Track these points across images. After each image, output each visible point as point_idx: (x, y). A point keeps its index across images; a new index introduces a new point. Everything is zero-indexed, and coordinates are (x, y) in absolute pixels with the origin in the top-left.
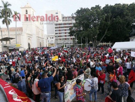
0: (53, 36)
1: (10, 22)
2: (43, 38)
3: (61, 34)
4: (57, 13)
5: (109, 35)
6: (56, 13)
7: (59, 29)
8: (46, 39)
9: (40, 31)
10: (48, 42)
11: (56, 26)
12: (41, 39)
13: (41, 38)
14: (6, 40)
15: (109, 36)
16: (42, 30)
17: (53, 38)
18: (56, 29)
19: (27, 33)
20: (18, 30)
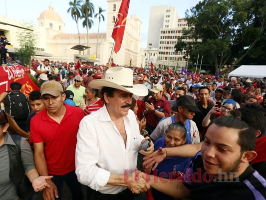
0: (155, 52)
1: (92, 24)
2: (136, 53)
3: (170, 49)
4: (169, 11)
5: (254, 55)
6: (167, 11)
7: (167, 40)
8: (142, 56)
9: (132, 41)
10: (144, 61)
11: (163, 35)
12: (132, 54)
13: (134, 52)
14: (80, 49)
15: (253, 57)
16: (137, 40)
17: (154, 55)
18: (162, 40)
19: (110, 41)
20: (100, 37)
